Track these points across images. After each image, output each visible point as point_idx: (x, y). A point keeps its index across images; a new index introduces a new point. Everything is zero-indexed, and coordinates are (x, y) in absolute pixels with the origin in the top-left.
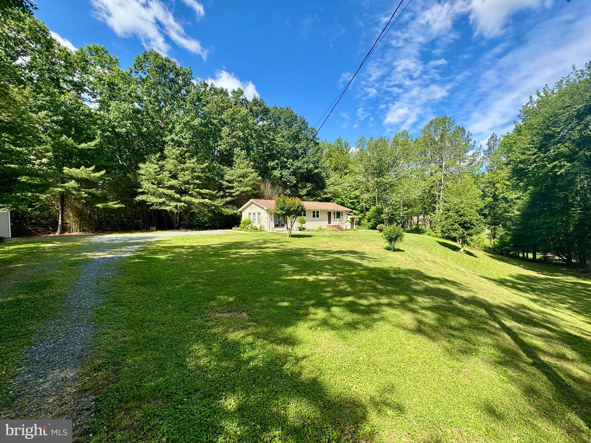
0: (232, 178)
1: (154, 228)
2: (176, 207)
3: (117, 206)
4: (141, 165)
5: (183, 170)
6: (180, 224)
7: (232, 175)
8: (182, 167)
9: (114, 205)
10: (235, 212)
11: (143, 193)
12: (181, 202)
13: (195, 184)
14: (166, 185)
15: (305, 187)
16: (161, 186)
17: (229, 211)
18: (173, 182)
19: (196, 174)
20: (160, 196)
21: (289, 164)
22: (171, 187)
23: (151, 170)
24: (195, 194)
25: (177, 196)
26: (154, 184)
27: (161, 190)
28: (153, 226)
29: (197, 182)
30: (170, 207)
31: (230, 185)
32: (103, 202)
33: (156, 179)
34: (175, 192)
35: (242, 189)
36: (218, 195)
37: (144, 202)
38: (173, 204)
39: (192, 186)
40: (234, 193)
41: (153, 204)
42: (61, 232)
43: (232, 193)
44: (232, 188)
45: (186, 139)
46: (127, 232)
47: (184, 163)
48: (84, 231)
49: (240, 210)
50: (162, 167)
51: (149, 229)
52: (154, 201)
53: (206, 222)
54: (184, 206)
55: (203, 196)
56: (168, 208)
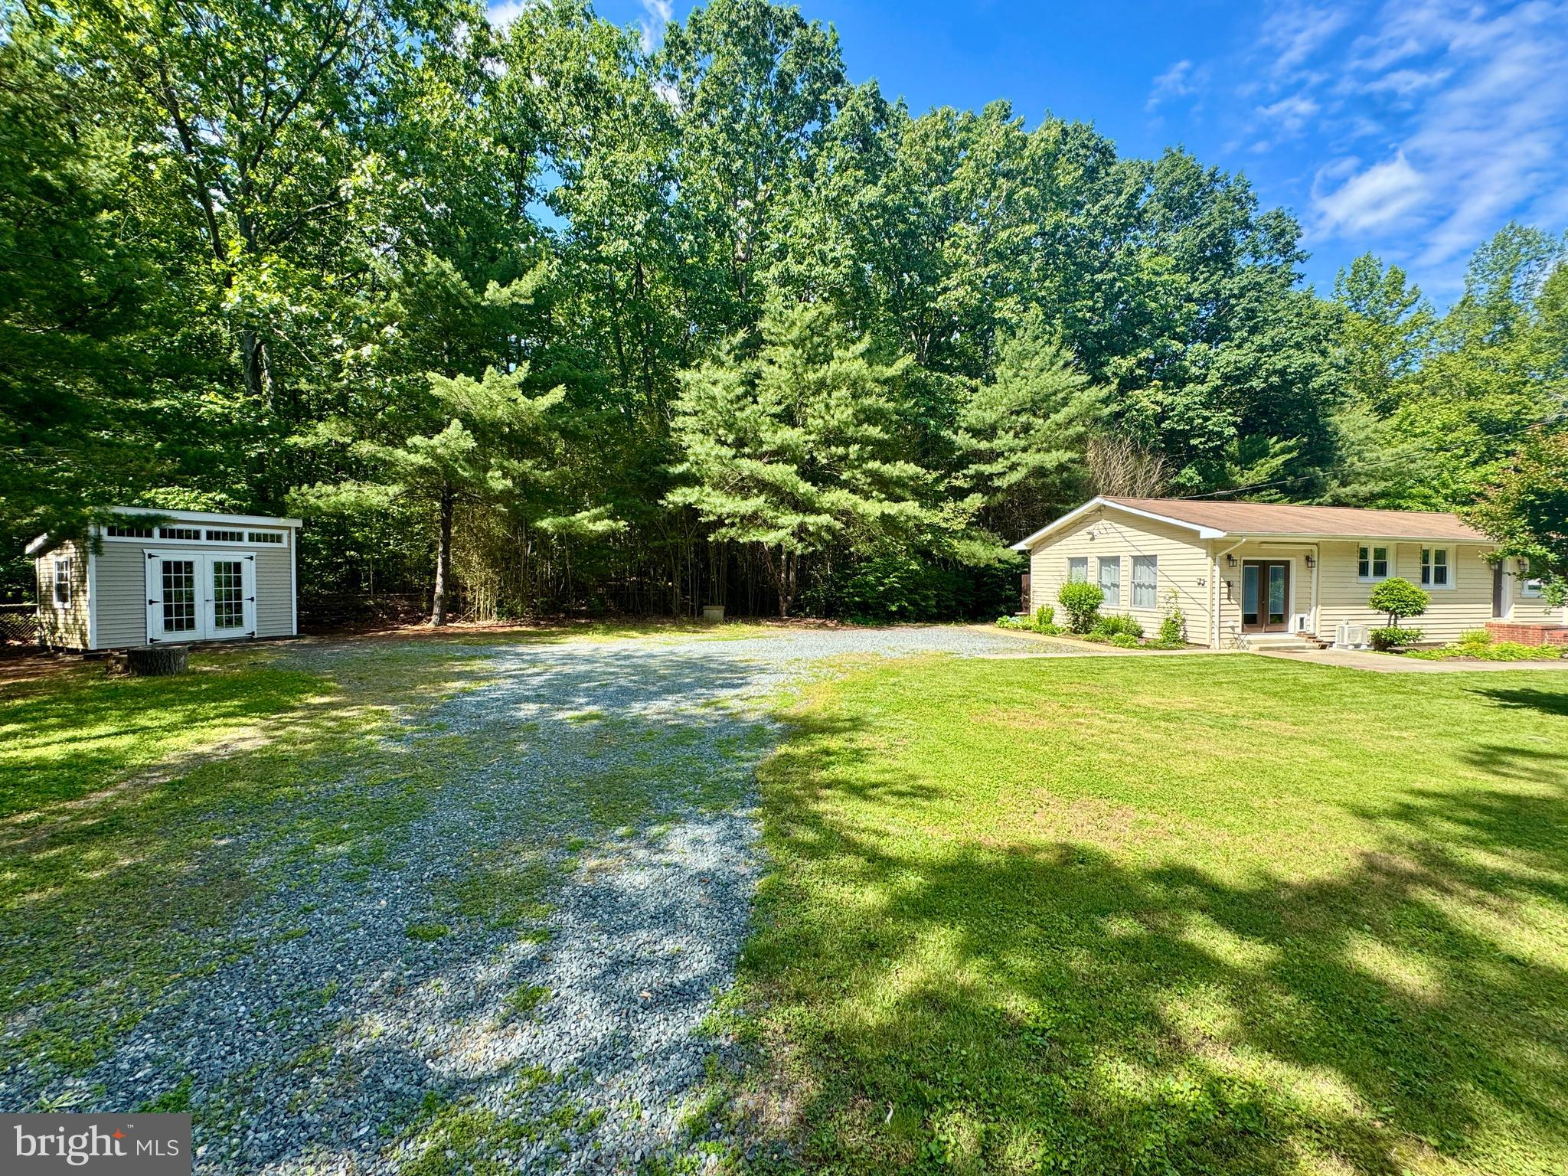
0: (990, 417)
1: (717, 612)
2: (801, 532)
3: (602, 526)
4: (684, 375)
5: (821, 385)
6: (796, 599)
7: (991, 405)
8: (820, 374)
9: (593, 522)
10: (1001, 552)
11: (689, 480)
12: (818, 512)
13: (865, 441)
14: (765, 448)
15: (1264, 453)
16: (747, 450)
17: (980, 551)
18: (789, 435)
19: (867, 402)
20: (743, 487)
21: (1194, 363)
22: (781, 454)
23: (718, 391)
24: (863, 480)
25: (805, 487)
26: (723, 443)
27: (747, 466)
28: (713, 603)
29: (874, 432)
30: (782, 533)
31: (984, 445)
32: (557, 513)
33: (730, 427)
34: (797, 473)
35: (1032, 459)
36: (941, 488)
37: (691, 512)
38: (791, 519)
39: (854, 449)
40: (1002, 474)
41: (720, 523)
42: (443, 621)
43: (990, 477)
44: (992, 456)
45: (836, 262)
46: (634, 628)
47: (828, 359)
48: (512, 614)
49: (1021, 546)
50: (751, 383)
51: (701, 613)
52: (725, 510)
53: (890, 595)
54: (829, 529)
55: (890, 489)
56: (770, 538)
